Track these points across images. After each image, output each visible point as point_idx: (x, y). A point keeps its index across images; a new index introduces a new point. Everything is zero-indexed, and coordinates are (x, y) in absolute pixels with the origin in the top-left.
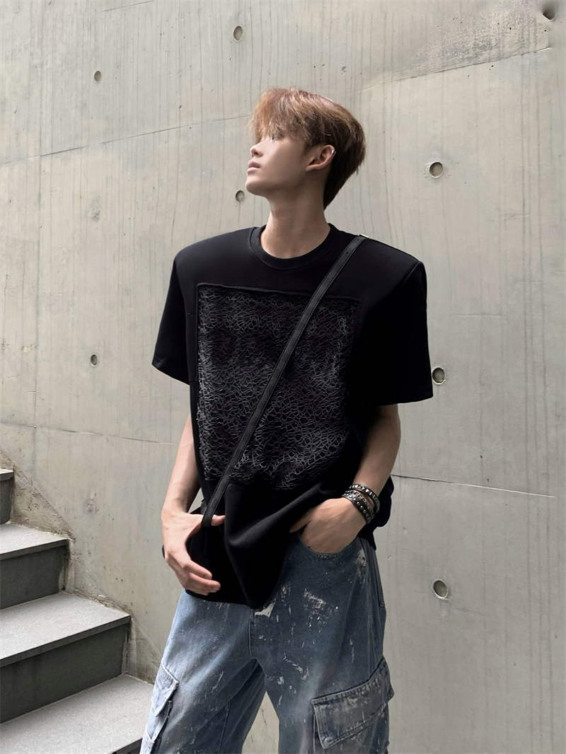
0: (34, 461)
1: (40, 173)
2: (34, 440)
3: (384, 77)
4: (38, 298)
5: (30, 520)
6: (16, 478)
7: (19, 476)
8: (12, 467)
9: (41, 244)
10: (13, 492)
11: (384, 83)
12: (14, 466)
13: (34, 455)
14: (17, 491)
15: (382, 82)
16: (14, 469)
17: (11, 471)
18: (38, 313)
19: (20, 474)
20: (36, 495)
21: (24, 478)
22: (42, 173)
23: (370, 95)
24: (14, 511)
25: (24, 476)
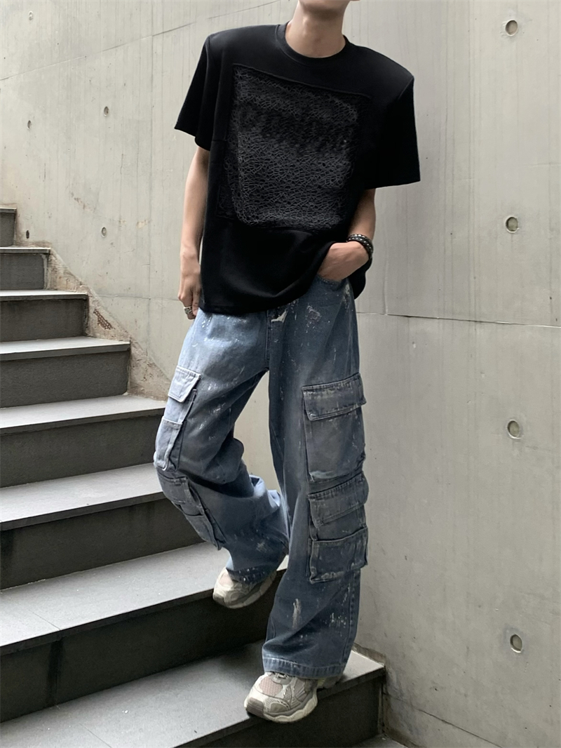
0: (148, 332)
1: (152, 54)
2: (149, 311)
4: (151, 175)
5: (146, 391)
6: (133, 350)
7: (135, 347)
8: (129, 339)
9: (153, 122)
10: (130, 364)
12: (131, 338)
13: (149, 325)
14: (132, 363)
16: (130, 341)
17: (128, 343)
18: (151, 189)
19: (136, 345)
20: (150, 365)
21: (140, 349)
22: (154, 54)
24: (131, 382)
25: (140, 346)
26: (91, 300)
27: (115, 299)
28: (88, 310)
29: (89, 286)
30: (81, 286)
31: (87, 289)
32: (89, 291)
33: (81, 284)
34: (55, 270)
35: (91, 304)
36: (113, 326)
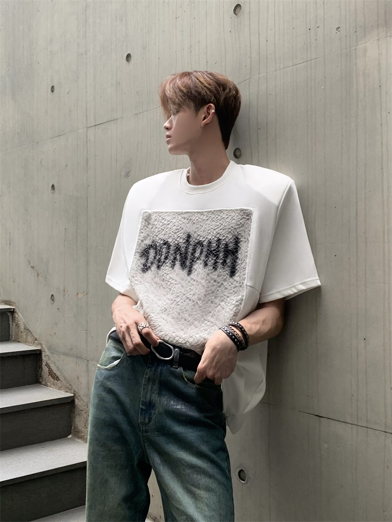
0: (89, 387)
1: (87, 142)
3: (378, 33)
4: (87, 249)
6: (76, 401)
7: (78, 399)
8: (73, 392)
10: (74, 412)
11: (378, 39)
12: (74, 391)
13: (88, 382)
14: (76, 412)
15: (377, 38)
16: (74, 394)
17: (72, 395)
19: (79, 397)
21: (82, 402)
22: (88, 142)
23: (365, 50)
24: (74, 427)
25: (82, 399)
26: (43, 354)
27: (61, 356)
28: (42, 363)
29: (42, 342)
30: (36, 342)
31: (41, 344)
32: (42, 347)
33: (36, 340)
34: (18, 325)
35: (44, 358)
36: (60, 379)
